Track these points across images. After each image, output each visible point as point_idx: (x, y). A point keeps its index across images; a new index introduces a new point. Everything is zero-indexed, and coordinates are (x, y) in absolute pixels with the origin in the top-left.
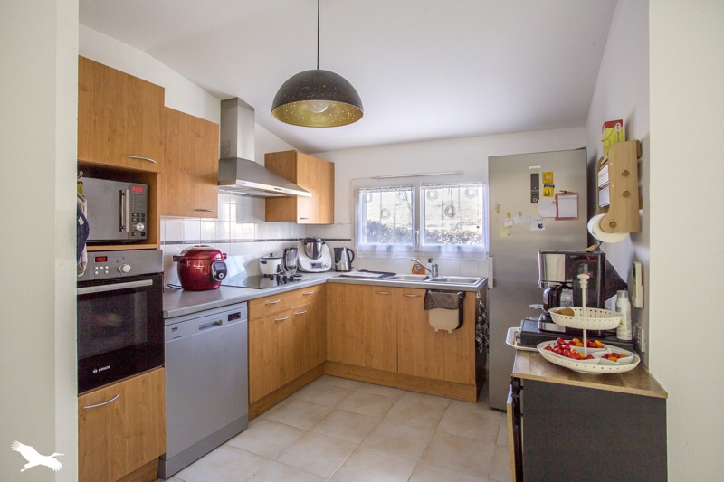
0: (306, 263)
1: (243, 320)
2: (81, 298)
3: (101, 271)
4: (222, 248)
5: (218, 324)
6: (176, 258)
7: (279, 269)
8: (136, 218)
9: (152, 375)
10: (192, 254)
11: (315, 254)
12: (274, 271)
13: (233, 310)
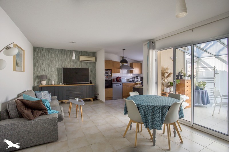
0: (136, 80)
1: (122, 85)
2: (105, 80)
3: (107, 78)
4: (121, 77)
5: (118, 85)
6: (116, 78)
7: (131, 80)
8: (110, 74)
9: (111, 89)
10: (117, 78)
11: (138, 79)
12: (130, 81)
13: (121, 84)
